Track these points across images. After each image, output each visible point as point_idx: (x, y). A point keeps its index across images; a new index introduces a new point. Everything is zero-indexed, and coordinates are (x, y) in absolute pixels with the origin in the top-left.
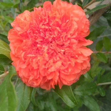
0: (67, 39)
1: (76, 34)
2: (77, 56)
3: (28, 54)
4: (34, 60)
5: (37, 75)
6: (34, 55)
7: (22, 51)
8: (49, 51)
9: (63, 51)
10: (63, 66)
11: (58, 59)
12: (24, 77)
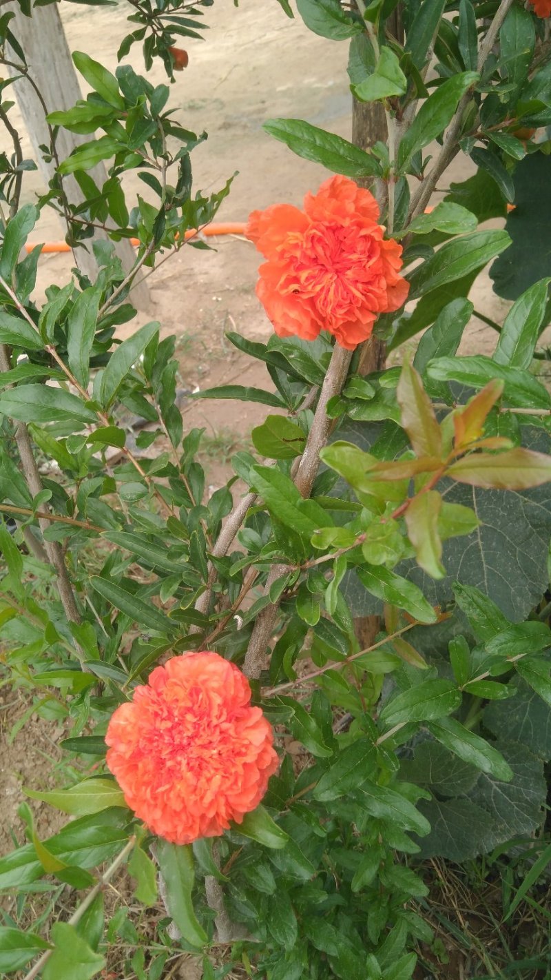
0: (213, 729)
1: (225, 713)
2: (244, 750)
3: (157, 788)
4: (172, 795)
5: (188, 818)
6: (167, 787)
7: (144, 788)
8: (191, 764)
9: (215, 752)
10: (227, 780)
11: (213, 772)
12: (167, 833)
